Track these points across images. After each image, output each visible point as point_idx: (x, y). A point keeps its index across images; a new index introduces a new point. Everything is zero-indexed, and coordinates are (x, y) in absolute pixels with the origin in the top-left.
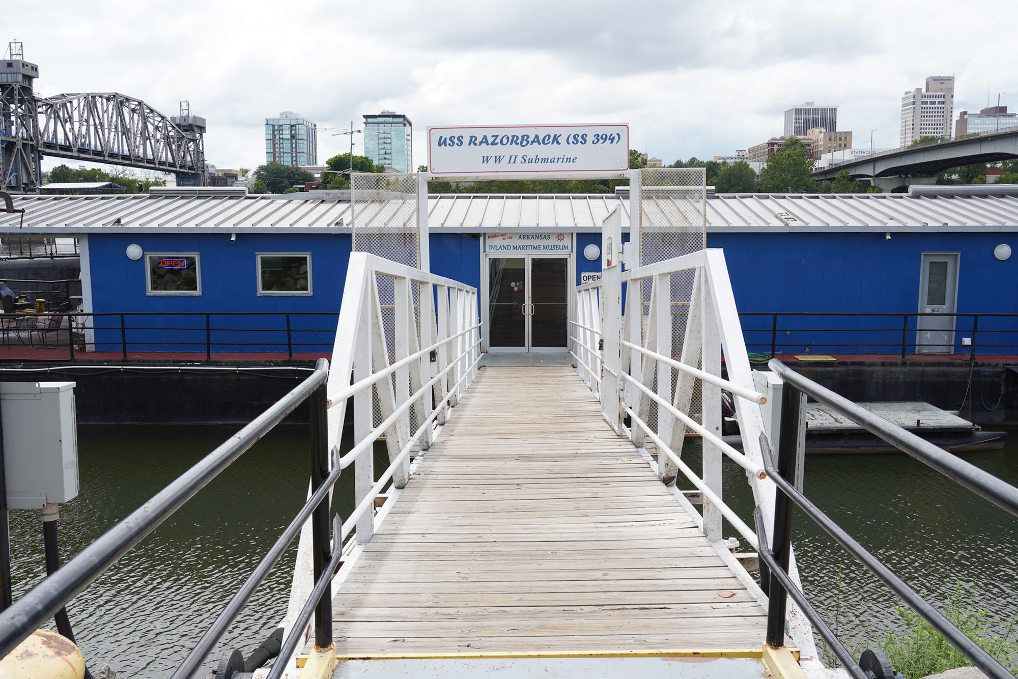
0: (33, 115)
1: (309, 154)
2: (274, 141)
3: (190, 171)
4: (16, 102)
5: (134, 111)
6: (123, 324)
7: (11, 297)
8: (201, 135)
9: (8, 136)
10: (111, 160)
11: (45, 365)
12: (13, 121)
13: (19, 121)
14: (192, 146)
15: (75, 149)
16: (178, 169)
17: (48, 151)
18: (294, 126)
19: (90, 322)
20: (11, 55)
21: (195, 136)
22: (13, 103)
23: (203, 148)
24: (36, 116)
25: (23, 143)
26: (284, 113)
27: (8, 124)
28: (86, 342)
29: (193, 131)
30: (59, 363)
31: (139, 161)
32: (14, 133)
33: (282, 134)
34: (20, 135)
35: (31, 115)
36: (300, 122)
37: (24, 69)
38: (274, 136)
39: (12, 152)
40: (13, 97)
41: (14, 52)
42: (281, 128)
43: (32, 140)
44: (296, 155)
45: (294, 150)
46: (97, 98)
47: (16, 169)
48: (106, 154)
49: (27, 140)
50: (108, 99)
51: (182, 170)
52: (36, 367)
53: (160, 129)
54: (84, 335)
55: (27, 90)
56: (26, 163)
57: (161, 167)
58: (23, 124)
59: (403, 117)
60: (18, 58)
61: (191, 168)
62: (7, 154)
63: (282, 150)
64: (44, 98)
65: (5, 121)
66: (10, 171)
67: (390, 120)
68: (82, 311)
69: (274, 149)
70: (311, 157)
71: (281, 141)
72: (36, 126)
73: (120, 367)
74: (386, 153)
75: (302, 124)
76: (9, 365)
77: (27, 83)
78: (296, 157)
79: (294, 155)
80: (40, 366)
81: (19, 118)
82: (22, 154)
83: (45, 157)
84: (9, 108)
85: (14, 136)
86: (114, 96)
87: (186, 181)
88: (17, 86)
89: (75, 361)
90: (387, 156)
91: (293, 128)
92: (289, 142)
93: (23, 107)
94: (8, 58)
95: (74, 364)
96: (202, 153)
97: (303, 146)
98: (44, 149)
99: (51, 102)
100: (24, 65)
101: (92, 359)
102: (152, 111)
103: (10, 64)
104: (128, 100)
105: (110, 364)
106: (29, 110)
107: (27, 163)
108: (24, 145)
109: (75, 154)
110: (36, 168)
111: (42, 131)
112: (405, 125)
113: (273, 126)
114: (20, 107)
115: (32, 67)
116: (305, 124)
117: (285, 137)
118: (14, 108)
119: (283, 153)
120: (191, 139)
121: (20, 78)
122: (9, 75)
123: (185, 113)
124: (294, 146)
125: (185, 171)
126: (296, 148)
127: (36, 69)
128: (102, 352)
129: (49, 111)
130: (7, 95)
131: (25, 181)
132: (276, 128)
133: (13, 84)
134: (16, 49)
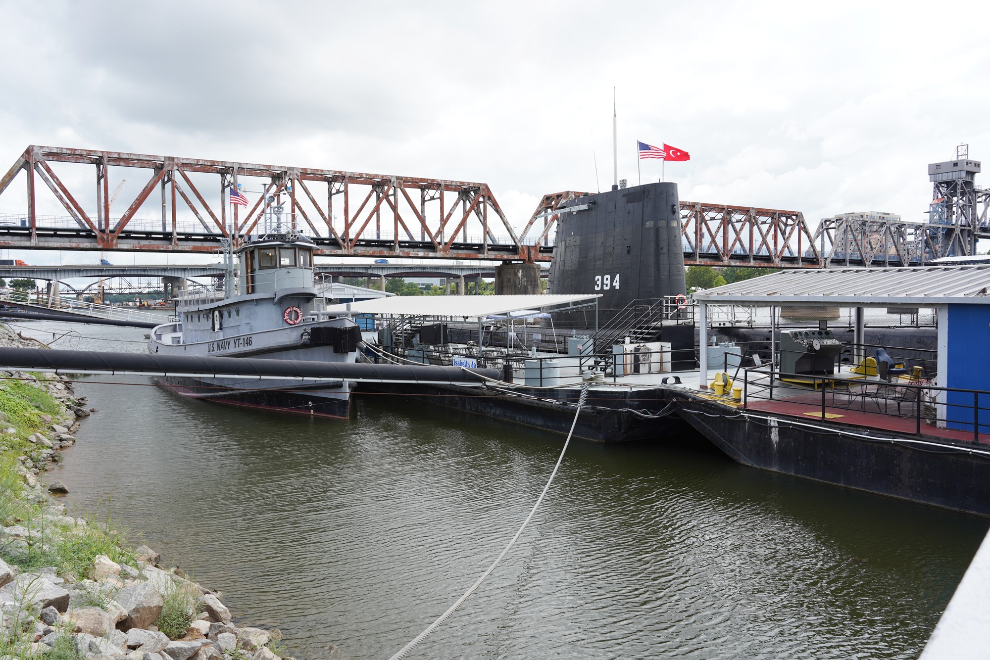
0: (972, 204)
4: (958, 195)
6: (976, 403)
7: (887, 363)
9: (949, 224)
11: (890, 435)
12: (954, 212)
13: (960, 211)
17: (983, 234)
19: (942, 397)
20: (957, 156)
22: (956, 196)
24: (975, 205)
25: (961, 229)
27: (950, 213)
28: (938, 418)
30: (904, 436)
32: (954, 222)
34: (959, 223)
35: (972, 205)
37: (968, 166)
39: (950, 236)
40: (956, 191)
41: (960, 154)
43: (969, 226)
47: (953, 252)
49: (965, 226)
52: (881, 435)
54: (936, 409)
55: (969, 184)
56: (962, 246)
58: (962, 213)
60: (964, 158)
62: (946, 239)
64: (984, 189)
65: (947, 211)
66: (947, 253)
68: (936, 384)
72: (974, 213)
73: (969, 450)
76: (856, 430)
77: (970, 178)
80: (884, 436)
81: (960, 208)
82: (959, 238)
83: (980, 240)
84: (952, 200)
85: (954, 223)
88: (960, 182)
89: (921, 436)
93: (964, 199)
94: (954, 159)
95: (920, 438)
98: (979, 233)
100: (969, 163)
101: (939, 436)
103: (956, 164)
105: (958, 444)
106: (969, 200)
107: (964, 245)
108: (962, 231)
110: (971, 250)
111: (979, 217)
114: (961, 199)
115: (975, 165)
118: (956, 200)
121: (963, 174)
122: (954, 173)
127: (979, 165)
128: (954, 430)
129: (988, 200)
130: (951, 190)
133: (957, 180)
134: (962, 151)
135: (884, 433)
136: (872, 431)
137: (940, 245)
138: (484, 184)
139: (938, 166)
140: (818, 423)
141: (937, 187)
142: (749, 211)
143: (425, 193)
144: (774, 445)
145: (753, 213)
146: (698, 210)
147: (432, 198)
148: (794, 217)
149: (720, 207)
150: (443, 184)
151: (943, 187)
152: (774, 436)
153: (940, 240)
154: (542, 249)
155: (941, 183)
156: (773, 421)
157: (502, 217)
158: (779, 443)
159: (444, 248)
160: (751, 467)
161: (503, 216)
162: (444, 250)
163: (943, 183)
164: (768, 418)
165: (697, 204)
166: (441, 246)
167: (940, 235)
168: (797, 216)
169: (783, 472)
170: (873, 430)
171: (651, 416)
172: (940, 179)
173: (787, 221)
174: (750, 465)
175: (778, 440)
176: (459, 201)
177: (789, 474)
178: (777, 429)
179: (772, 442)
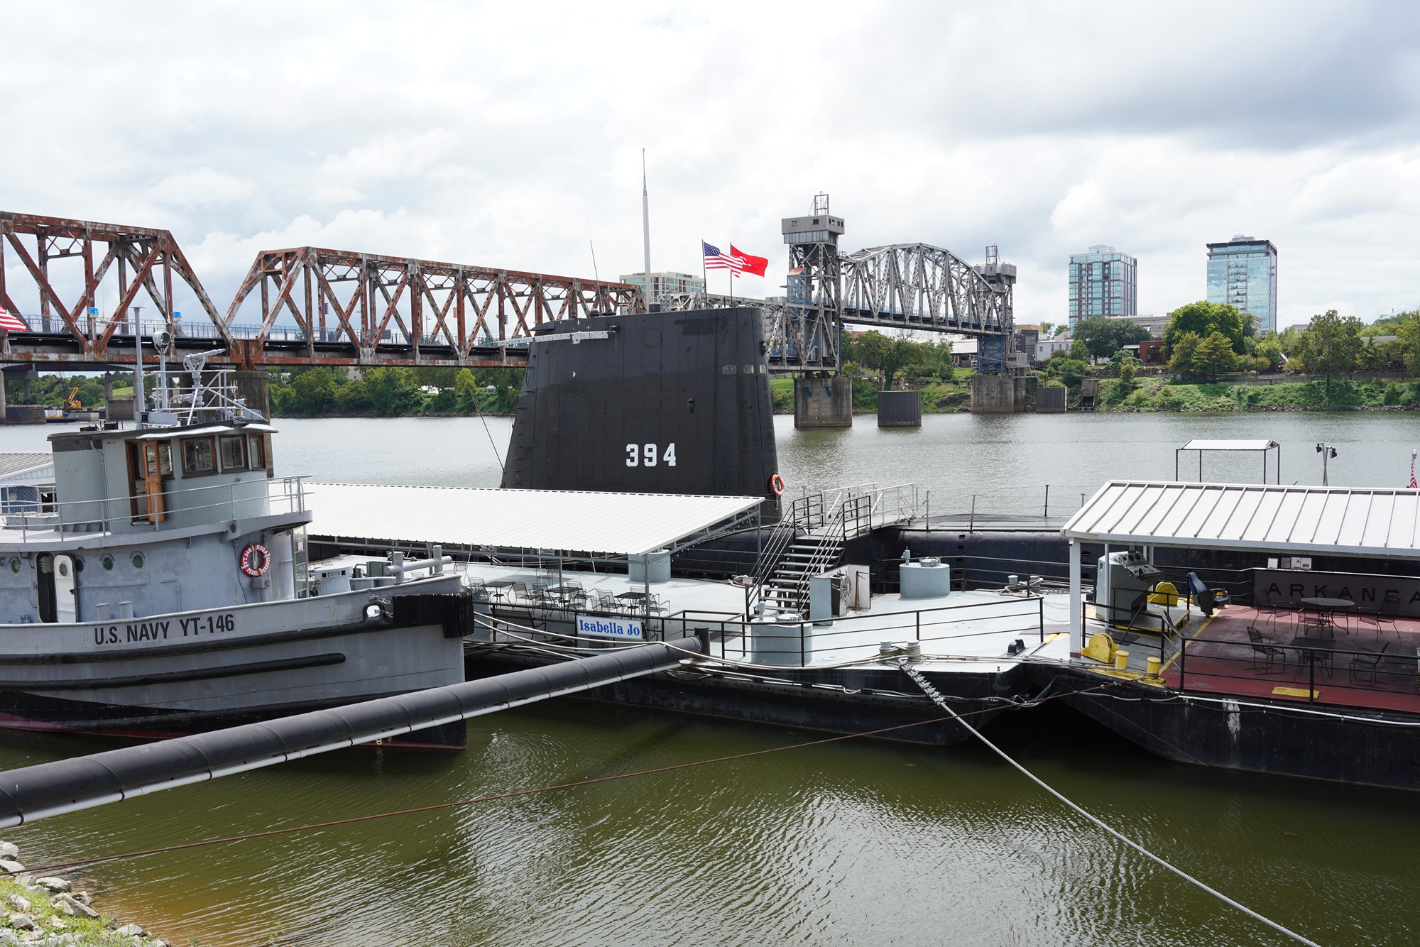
0: (836, 277)
1: (1126, 299)
2: (1080, 284)
3: (996, 333)
4: (821, 264)
5: (936, 262)
8: (1010, 286)
9: (810, 304)
10: (912, 324)
13: (822, 285)
14: (999, 301)
15: (876, 314)
16: (983, 331)
17: (849, 318)
18: (1108, 263)
20: (816, 209)
21: (1004, 289)
22: (816, 265)
23: (1011, 303)
24: (839, 278)
25: (825, 311)
26: (1094, 247)
27: (809, 288)
29: (1001, 282)
31: (942, 324)
33: (1092, 275)
34: (822, 301)
35: (831, 277)
36: (1116, 258)
37: (829, 225)
38: (1081, 277)
39: (814, 321)
40: (816, 259)
41: (819, 206)
42: (1090, 267)
43: (834, 307)
44: (1109, 301)
45: (1106, 295)
46: (899, 251)
47: (817, 342)
48: (907, 318)
49: (828, 307)
50: (909, 251)
51: (987, 332)
52: (1402, 719)
53: (965, 283)
55: (831, 248)
57: (965, 330)
59: (1267, 243)
60: (824, 212)
61: (997, 329)
62: (809, 324)
63: (1090, 296)
64: (847, 256)
65: (806, 286)
66: (811, 344)
67: (1248, 248)
69: (1080, 295)
70: (1129, 303)
71: (1090, 284)
72: (838, 290)
74: (1238, 294)
75: (1118, 260)
76: (1364, 714)
77: (832, 241)
78: (1109, 303)
79: (1106, 301)
80: (1407, 719)
81: (822, 282)
82: (823, 324)
83: (848, 323)
84: (812, 271)
85: (815, 302)
86: (918, 247)
87: (990, 345)
88: (822, 245)
90: (1239, 298)
91: (1107, 266)
92: (1100, 284)
93: (826, 268)
94: (812, 214)
96: (1011, 309)
97: (1118, 289)
98: (845, 317)
99: (854, 260)
100: (831, 220)
102: (957, 261)
103: (816, 221)
104: (932, 250)
106: (832, 271)
108: (826, 313)
109: (876, 320)
111: (844, 296)
112: (1268, 254)
113: (1080, 265)
114: (822, 269)
115: (838, 223)
116: (1123, 260)
117: (1094, 278)
118: (816, 271)
119: (1092, 299)
120: (998, 293)
121: (826, 236)
122: (815, 233)
123: (992, 261)
124: (1106, 289)
125: (991, 333)
126: (1109, 292)
127: (842, 224)
129: (852, 270)
130: (810, 256)
131: (825, 355)
132: (1083, 266)
133: (818, 244)
134: (821, 202)
135: (1406, 715)
136: (1387, 714)
137: (803, 333)
138: (164, 231)
139: (794, 222)
140: (1306, 706)
141: (793, 251)
142: (571, 283)
143: (48, 242)
144: (1233, 735)
145: (577, 287)
146: (503, 281)
147: (65, 253)
148: (629, 293)
149: (533, 277)
150: (89, 228)
151: (800, 251)
152: (1234, 724)
153: (802, 325)
154: (267, 344)
155: (797, 246)
156: (1232, 704)
157: (197, 288)
158: (1241, 734)
159: (95, 346)
160: (1194, 765)
161: (200, 289)
162: (97, 349)
163: (800, 246)
164: (1224, 701)
165: (501, 271)
166: (90, 343)
167: (802, 318)
168: (633, 291)
169: (1248, 769)
170: (1389, 713)
171: (1026, 704)
172: (797, 241)
173: (617, 298)
174: (1192, 762)
175: (1239, 728)
176: (112, 259)
177: (1257, 771)
178: (1238, 714)
179: (1230, 731)
